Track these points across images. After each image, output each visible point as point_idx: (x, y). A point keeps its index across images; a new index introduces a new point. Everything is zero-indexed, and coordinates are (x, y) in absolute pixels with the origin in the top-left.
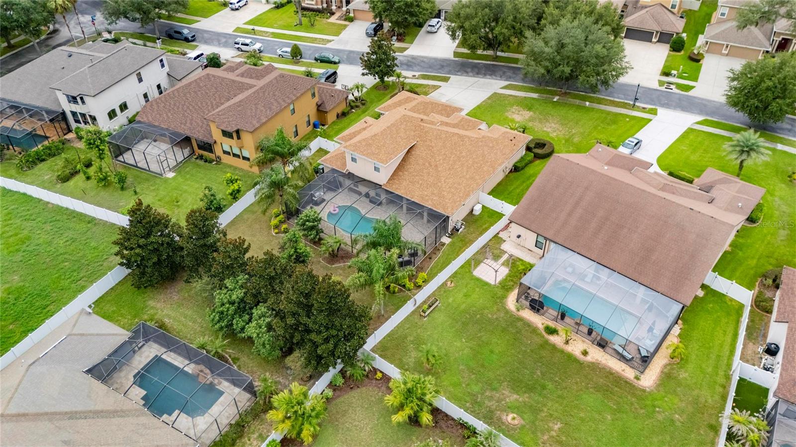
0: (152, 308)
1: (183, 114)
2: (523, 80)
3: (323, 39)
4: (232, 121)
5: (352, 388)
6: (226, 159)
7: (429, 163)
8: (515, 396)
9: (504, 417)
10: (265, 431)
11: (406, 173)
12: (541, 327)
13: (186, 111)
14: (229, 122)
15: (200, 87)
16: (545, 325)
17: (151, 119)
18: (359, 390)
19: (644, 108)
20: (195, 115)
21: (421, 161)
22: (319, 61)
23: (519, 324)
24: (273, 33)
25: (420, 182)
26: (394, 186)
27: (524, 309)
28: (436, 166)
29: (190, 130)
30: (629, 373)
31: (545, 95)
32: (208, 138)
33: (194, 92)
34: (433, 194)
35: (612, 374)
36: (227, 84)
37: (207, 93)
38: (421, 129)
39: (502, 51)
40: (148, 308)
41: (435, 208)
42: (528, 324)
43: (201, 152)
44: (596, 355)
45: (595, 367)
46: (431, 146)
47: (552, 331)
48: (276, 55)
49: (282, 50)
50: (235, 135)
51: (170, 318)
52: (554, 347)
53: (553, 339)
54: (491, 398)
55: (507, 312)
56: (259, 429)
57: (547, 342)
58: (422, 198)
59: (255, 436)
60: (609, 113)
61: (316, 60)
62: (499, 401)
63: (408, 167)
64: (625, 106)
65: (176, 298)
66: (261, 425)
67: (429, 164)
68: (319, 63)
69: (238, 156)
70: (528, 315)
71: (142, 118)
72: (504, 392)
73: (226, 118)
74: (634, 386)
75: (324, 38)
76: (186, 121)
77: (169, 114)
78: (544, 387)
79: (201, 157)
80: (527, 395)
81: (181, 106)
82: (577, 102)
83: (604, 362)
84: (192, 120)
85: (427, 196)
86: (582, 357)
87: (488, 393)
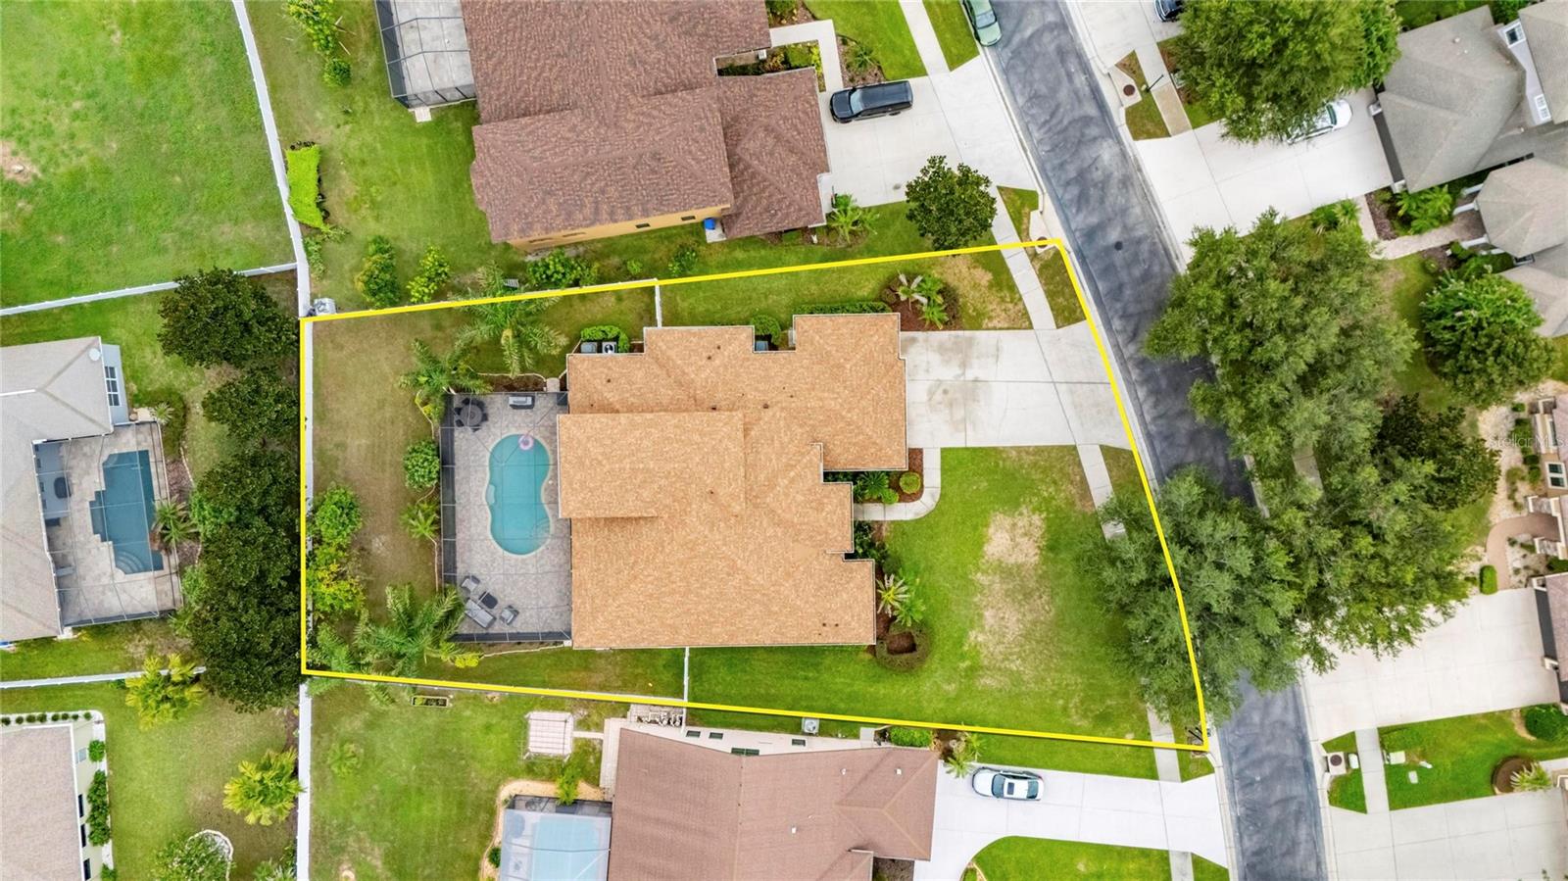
4: (492, 188)
7: (635, 562)
8: (379, 863)
9: (345, 867)
11: (606, 532)
12: (494, 843)
21: (632, 545)
23: (484, 815)
25: (601, 566)
26: (579, 526)
28: (636, 577)
34: (593, 598)
37: (554, 38)
38: (685, 510)
42: (489, 824)
46: (663, 547)
52: (477, 869)
53: (486, 864)
54: (359, 840)
55: (495, 791)
57: (478, 859)
58: (581, 585)
59: (148, 642)
62: (361, 850)
63: (617, 529)
67: (633, 563)
72: (376, 849)
73: (490, 170)
80: (389, 874)
85: (586, 590)
87: (362, 834)
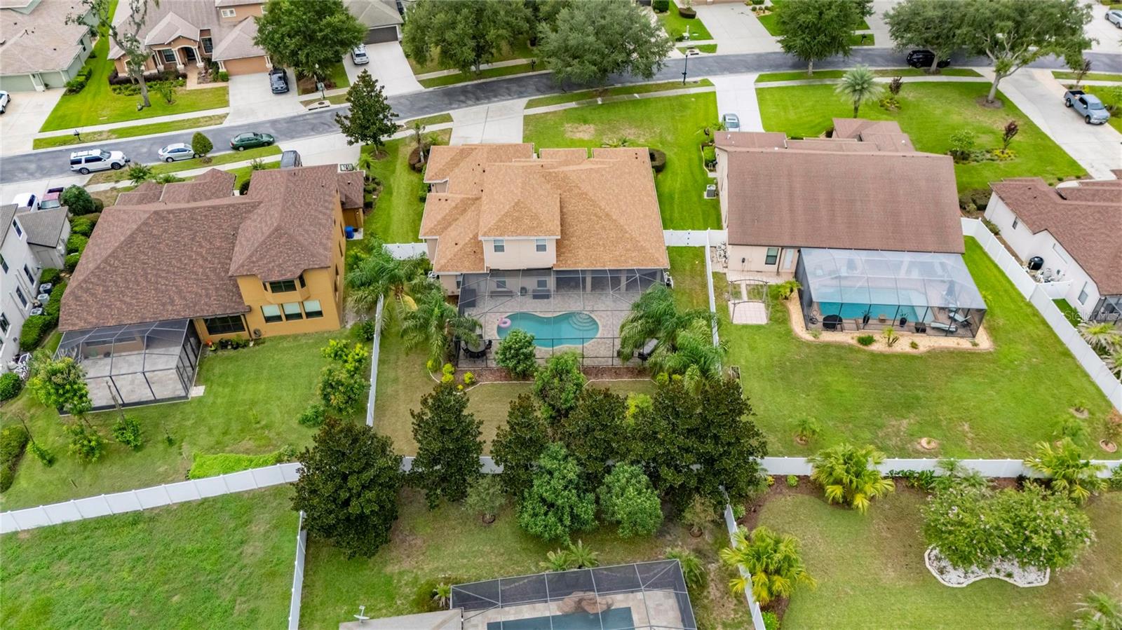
0: (401, 573)
1: (156, 289)
2: (539, 91)
3: (210, 117)
4: (285, 262)
5: (755, 511)
6: (269, 330)
8: (905, 422)
9: (919, 447)
10: (724, 616)
11: (574, 239)
12: (854, 342)
13: (157, 283)
14: (279, 265)
15: (158, 237)
16: (856, 338)
17: (95, 321)
18: (764, 509)
19: (695, 82)
20: (181, 283)
22: (241, 149)
23: (832, 351)
24: (112, 132)
26: (569, 262)
27: (820, 334)
28: (607, 215)
29: (189, 308)
30: (965, 344)
31: (584, 101)
32: (233, 308)
33: (150, 248)
34: (627, 250)
35: (952, 353)
36: (205, 216)
37: (178, 242)
38: (555, 177)
39: (487, 62)
40: (396, 577)
41: (642, 265)
42: (840, 346)
43: (218, 337)
44: (926, 343)
45: (933, 354)
46: (583, 194)
47: (866, 341)
48: (160, 160)
49: (169, 150)
50: (297, 284)
51: (443, 570)
52: (882, 356)
53: (874, 347)
54: (888, 436)
55: (807, 344)
56: (715, 619)
57: (871, 354)
58: (617, 261)
60: (669, 98)
61: (236, 148)
62: (897, 434)
63: (571, 230)
64: (674, 86)
65: (419, 542)
66: (712, 614)
67: (597, 217)
68: (243, 153)
69: (299, 316)
70: (828, 337)
71: (73, 325)
72: (892, 423)
73: (270, 262)
74: (979, 353)
75: (211, 115)
76: (170, 298)
77: (128, 300)
78: (917, 398)
79: (223, 345)
80: (913, 414)
81: (140, 279)
82: (625, 97)
83: (936, 345)
84: (180, 292)
85: (621, 255)
86: (914, 351)
87: (881, 434)
